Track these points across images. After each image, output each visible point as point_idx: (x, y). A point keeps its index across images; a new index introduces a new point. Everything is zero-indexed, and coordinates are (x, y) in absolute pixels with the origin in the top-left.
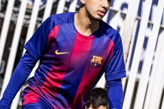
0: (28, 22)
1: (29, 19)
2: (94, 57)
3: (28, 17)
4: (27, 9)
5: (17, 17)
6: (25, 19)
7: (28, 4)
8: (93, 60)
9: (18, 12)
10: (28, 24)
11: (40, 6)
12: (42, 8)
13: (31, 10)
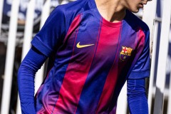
0: (21, 41)
1: (22, 37)
2: (124, 48)
3: (20, 34)
4: (19, 25)
5: (7, 36)
6: (17, 37)
7: (19, 19)
8: (122, 53)
9: (8, 30)
10: (22, 44)
11: (35, 20)
12: (37, 21)
13: (24, 25)
